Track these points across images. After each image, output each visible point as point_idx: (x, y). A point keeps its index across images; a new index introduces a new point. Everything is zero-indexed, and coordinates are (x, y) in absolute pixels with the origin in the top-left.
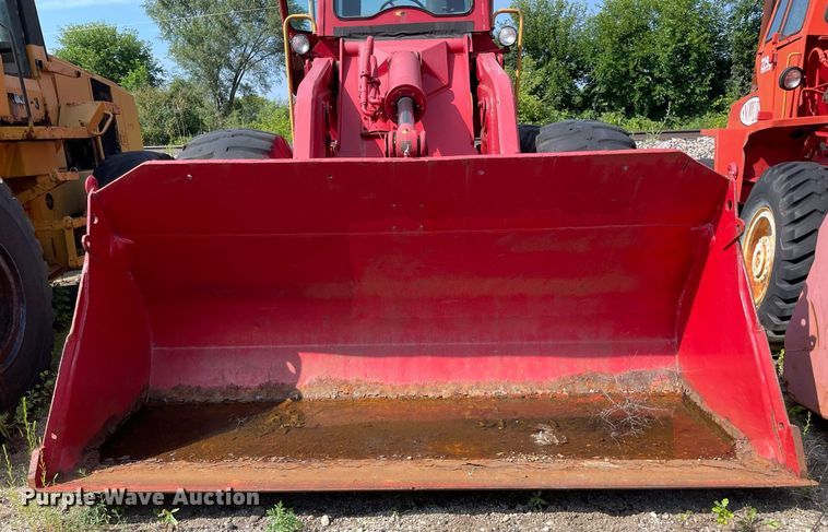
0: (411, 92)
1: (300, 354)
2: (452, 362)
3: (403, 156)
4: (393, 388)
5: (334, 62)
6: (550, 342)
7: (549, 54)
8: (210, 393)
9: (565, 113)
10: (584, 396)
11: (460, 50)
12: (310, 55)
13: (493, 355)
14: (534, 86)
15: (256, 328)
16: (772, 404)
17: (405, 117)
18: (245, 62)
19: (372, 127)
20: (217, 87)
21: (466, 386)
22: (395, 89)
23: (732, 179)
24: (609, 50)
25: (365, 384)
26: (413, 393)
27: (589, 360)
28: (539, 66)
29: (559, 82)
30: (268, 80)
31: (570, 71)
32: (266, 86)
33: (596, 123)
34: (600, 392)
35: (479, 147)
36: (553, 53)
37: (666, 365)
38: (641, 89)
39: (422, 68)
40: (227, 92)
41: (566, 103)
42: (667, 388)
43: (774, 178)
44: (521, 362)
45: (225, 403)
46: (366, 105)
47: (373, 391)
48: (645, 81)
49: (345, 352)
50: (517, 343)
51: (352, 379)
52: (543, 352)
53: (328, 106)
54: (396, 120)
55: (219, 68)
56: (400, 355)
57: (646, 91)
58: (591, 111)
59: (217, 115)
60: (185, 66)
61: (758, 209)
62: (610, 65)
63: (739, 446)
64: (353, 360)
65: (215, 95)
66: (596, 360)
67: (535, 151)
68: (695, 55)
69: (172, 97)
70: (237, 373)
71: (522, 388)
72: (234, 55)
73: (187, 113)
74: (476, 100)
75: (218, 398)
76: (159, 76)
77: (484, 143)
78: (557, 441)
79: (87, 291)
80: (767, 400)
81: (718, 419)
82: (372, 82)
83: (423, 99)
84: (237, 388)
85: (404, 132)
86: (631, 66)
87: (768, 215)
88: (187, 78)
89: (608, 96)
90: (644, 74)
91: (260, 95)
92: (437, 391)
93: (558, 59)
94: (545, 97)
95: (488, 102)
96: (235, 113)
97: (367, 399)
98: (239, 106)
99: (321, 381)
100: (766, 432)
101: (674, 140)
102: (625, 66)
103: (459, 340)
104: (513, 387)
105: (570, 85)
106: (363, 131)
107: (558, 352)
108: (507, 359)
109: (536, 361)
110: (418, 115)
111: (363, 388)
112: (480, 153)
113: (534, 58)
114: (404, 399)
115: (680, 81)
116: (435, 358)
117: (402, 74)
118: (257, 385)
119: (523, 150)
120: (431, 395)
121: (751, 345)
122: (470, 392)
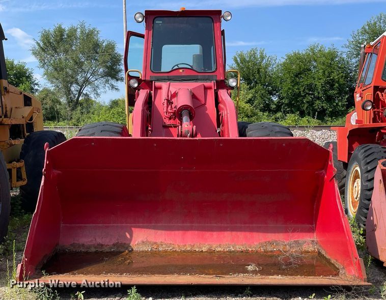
0: (188, 108)
1: (133, 229)
2: (208, 234)
3: (187, 137)
4: (179, 246)
5: (150, 92)
6: (254, 225)
7: (256, 83)
8: (89, 247)
9: (266, 114)
10: (271, 251)
11: (210, 88)
12: (138, 88)
13: (228, 231)
14: (248, 99)
15: (113, 215)
16: (352, 250)
17: (185, 119)
18: (87, 81)
19: (168, 122)
20: (70, 94)
21: (214, 246)
22: (180, 107)
23: (331, 151)
24: (289, 81)
25: (165, 244)
26: (189, 249)
27: (273, 234)
28: (251, 88)
29: (262, 96)
30: (99, 91)
31: (269, 91)
32: (97, 94)
33: (275, 124)
34: (279, 250)
35: (219, 132)
36: (258, 82)
37: (310, 238)
38: (307, 102)
39: (192, 96)
40: (75, 97)
41: (266, 108)
42: (311, 249)
43: (359, 151)
44: (241, 235)
45: (96, 252)
46: (167, 113)
47: (169, 247)
48: (309, 98)
49: (155, 228)
50: (239, 225)
51: (159, 241)
52: (252, 230)
53: (148, 113)
54: (181, 120)
55: (72, 83)
56: (182, 230)
57: (311, 104)
58: (280, 113)
59: (68, 109)
60: (52, 82)
61: (354, 165)
62: (289, 89)
63: (341, 272)
64: (159, 232)
65: (68, 98)
66: (277, 234)
67: (246, 136)
68: (337, 85)
69: (44, 99)
70: (102, 238)
71: (242, 247)
72: (80, 78)
73: (52, 108)
74: (218, 111)
75: (93, 250)
76: (36, 87)
77: (222, 131)
78: (257, 269)
79: (42, 194)
80: (350, 249)
81: (333, 261)
82: (169, 102)
83: (193, 111)
84: (102, 245)
85: (186, 126)
86: (302, 89)
87: (358, 168)
88: (52, 89)
89: (290, 105)
90: (309, 94)
91: (93, 99)
92: (200, 248)
93: (261, 85)
94: (254, 105)
95: (224, 113)
96: (79, 108)
97: (166, 251)
98: (81, 104)
99: (143, 242)
100: (351, 263)
101: (324, 131)
102: (298, 89)
103: (211, 223)
104: (237, 247)
105: (269, 99)
106: (164, 124)
107: (258, 230)
108: (234, 233)
109: (248, 234)
110: (191, 118)
111: (164, 246)
112: (220, 136)
113: (248, 84)
114: (184, 252)
115: (329, 99)
116: (199, 232)
117: (183, 100)
118: (112, 243)
119: (240, 136)
120: (197, 250)
121: (342, 223)
122: (216, 249)
